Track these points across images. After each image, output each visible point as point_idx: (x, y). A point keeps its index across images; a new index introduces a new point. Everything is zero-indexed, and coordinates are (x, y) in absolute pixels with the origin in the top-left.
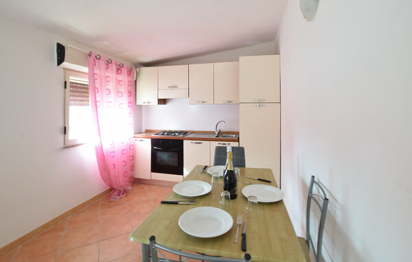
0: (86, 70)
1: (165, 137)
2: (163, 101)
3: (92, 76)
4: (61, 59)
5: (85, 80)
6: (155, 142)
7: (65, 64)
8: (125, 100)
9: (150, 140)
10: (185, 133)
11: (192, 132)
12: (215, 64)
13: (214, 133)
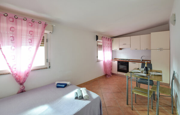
0: (102, 41)
1: (122, 60)
2: (121, 49)
3: (103, 42)
4: (97, 39)
5: (101, 44)
6: (119, 62)
7: (98, 40)
8: (110, 49)
9: (117, 61)
10: (129, 60)
11: (131, 60)
12: (141, 35)
13: (140, 60)
